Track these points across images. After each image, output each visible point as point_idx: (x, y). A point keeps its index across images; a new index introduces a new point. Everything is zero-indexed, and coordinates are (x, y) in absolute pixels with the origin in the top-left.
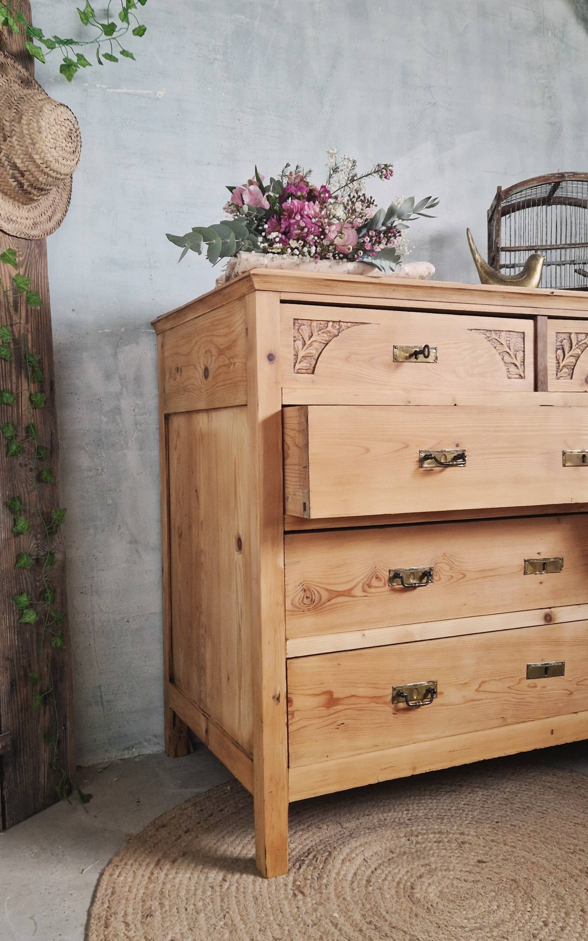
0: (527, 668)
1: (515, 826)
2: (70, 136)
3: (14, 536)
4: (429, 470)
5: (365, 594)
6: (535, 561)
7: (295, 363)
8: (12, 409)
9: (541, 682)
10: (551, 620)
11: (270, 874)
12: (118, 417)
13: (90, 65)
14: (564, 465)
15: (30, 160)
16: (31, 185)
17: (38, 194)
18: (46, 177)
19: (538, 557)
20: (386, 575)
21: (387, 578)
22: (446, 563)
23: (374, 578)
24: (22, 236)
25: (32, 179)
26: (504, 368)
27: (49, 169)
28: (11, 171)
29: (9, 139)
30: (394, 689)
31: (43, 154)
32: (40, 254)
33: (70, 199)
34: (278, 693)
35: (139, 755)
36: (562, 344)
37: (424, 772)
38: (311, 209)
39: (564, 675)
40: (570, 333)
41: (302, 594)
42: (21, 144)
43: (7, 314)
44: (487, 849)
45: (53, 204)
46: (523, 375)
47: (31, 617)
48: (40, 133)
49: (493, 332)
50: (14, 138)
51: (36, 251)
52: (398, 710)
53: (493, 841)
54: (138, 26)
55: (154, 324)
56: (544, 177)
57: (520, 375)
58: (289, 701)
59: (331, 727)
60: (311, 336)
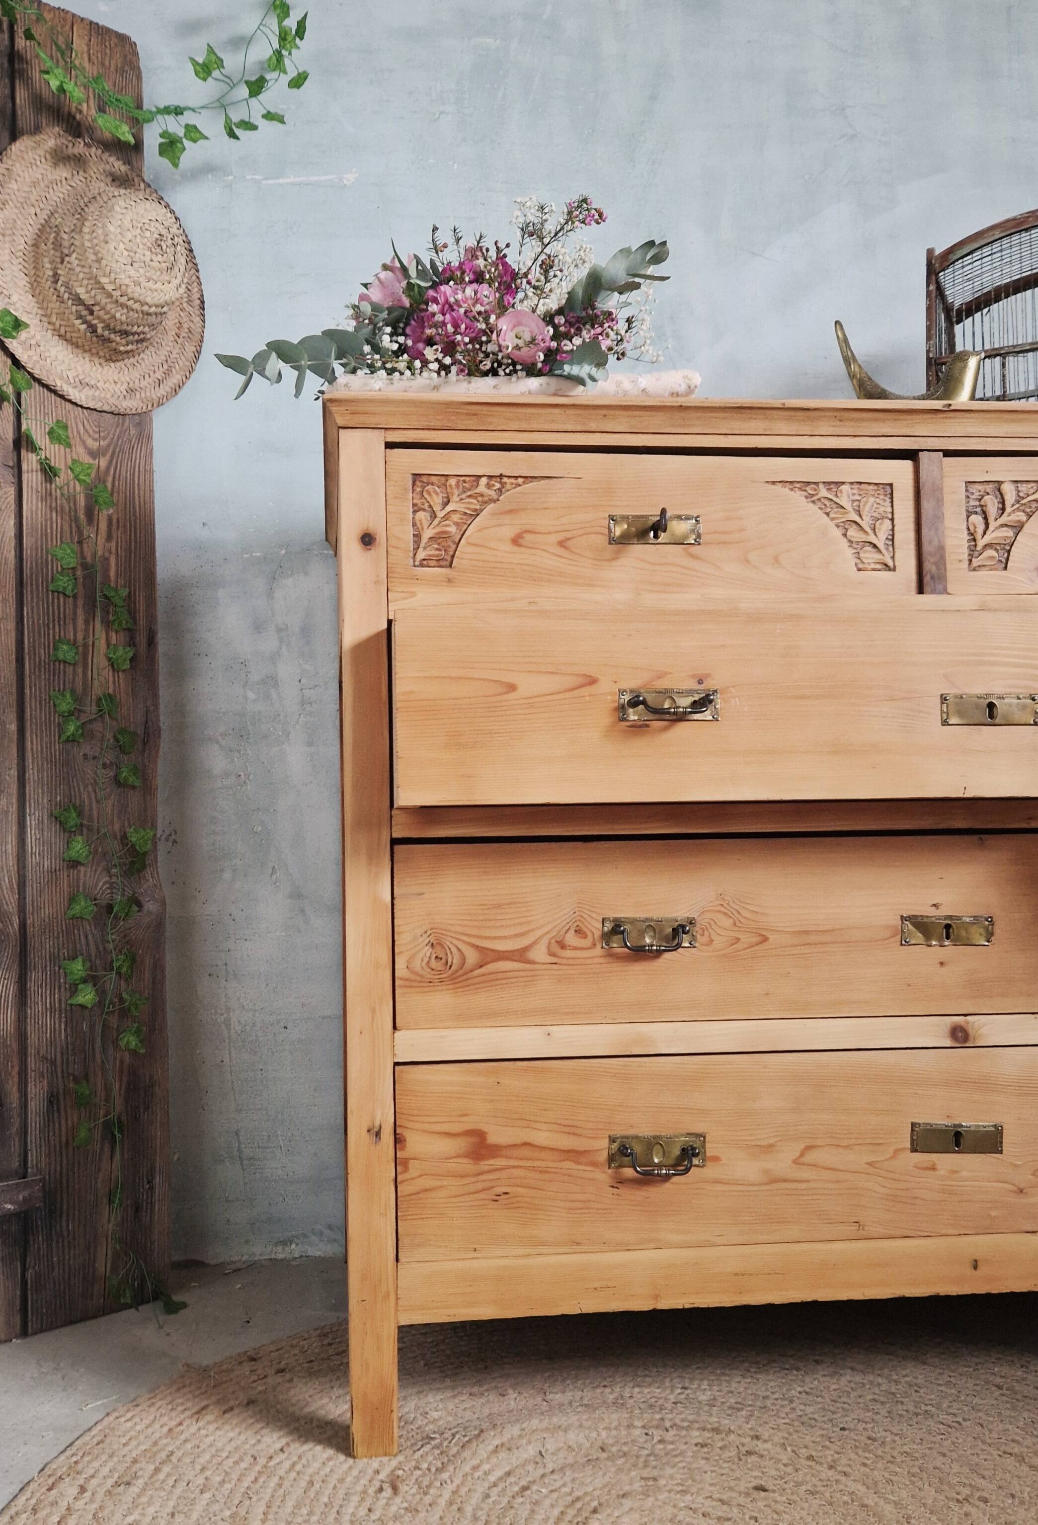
0: (912, 1130)
1: (874, 1440)
2: (159, 246)
3: (68, 867)
4: (640, 726)
5: (554, 960)
6: (925, 920)
7: (416, 549)
8: (74, 670)
9: (947, 1161)
10: (966, 1038)
11: (359, 1449)
12: (274, 692)
13: (207, 138)
14: (945, 723)
15: (97, 286)
17: (123, 341)
18: (125, 311)
19: (932, 912)
20: (596, 928)
21: (598, 934)
22: (725, 914)
23: (572, 931)
24: (106, 408)
25: (106, 317)
26: (849, 552)
27: (126, 298)
28: (74, 308)
29: (67, 259)
30: (612, 1140)
31: (113, 275)
32: (140, 435)
34: (377, 1124)
35: (301, 1256)
36: (982, 503)
37: (681, 1307)
39: (1001, 1152)
40: (1000, 483)
41: (428, 951)
42: (83, 263)
43: (74, 525)
44: (789, 1469)
45: (167, 361)
46: (891, 564)
47: (87, 996)
48: (107, 243)
49: (821, 486)
50: (74, 255)
51: (133, 432)
52: (621, 1182)
53: (810, 1458)
54: (296, 73)
57: (886, 565)
58: (398, 1140)
59: (483, 1195)
60: (446, 503)
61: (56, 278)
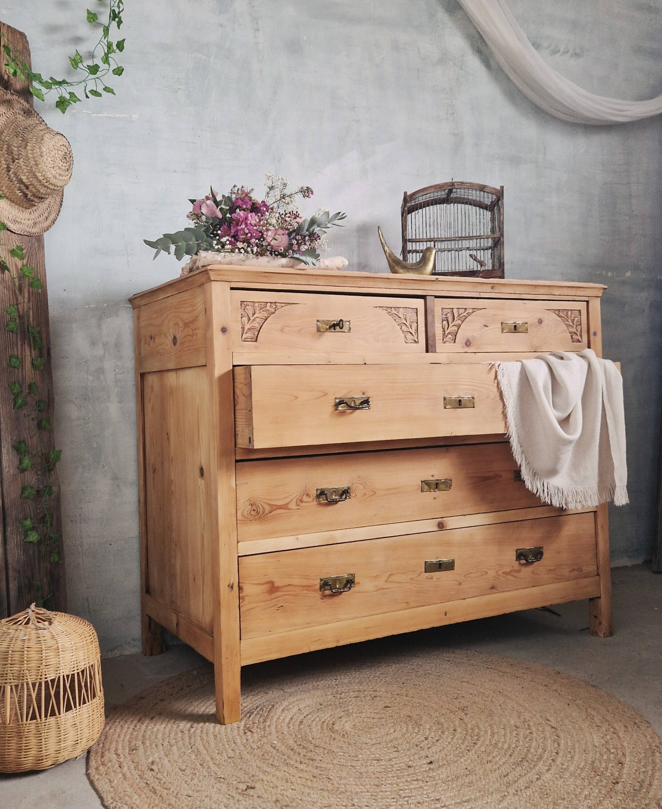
0: (425, 564)
1: (416, 685)
2: (65, 158)
3: (20, 472)
4: (343, 412)
5: (298, 507)
6: (430, 481)
7: (242, 334)
8: (18, 371)
9: (436, 575)
10: (443, 527)
11: (227, 721)
12: (101, 376)
13: (80, 101)
14: (446, 408)
15: (34, 177)
16: (34, 195)
17: (39, 201)
18: (46, 189)
19: (432, 479)
20: (314, 493)
21: (315, 495)
22: (361, 484)
23: (305, 495)
24: (25, 233)
25: (35, 191)
26: (402, 335)
27: (48, 183)
28: (18, 185)
29: (17, 161)
30: (321, 580)
31: (44, 172)
32: (39, 246)
33: (62, 201)
34: (232, 583)
35: (121, 656)
36: (447, 316)
37: (346, 644)
38: (253, 219)
39: (454, 569)
40: (453, 309)
41: (250, 507)
42: (27, 164)
43: (14, 295)
44: (393, 699)
45: (49, 207)
46: (417, 340)
47: (34, 537)
48: (42, 156)
49: (393, 308)
50: (21, 160)
51: (36, 245)
52: (324, 596)
53: (398, 694)
54: (117, 67)
55: (131, 300)
56: (439, 185)
57: (415, 341)
58: (240, 589)
59: (272, 608)
60: (254, 314)
61: (8, 169)
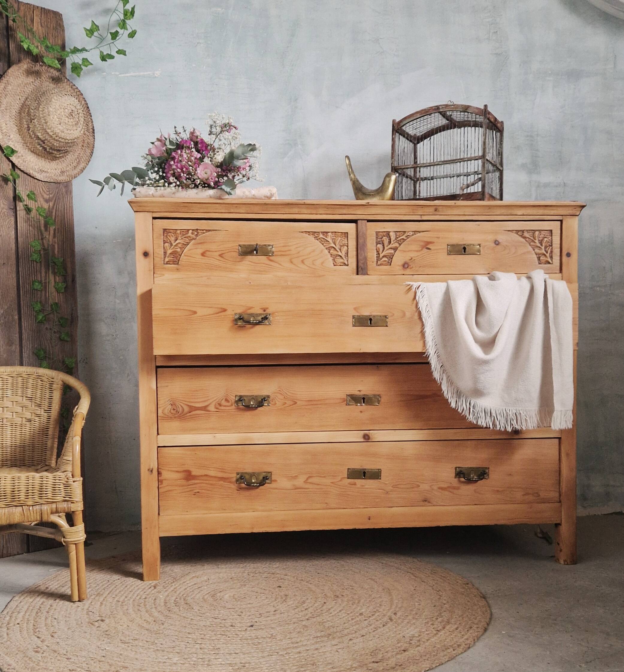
0: (348, 471)
2: (71, 115)
4: (242, 327)
5: (217, 410)
6: (356, 396)
7: (165, 258)
8: (41, 293)
9: (360, 482)
10: (369, 438)
12: (127, 300)
13: (93, 64)
14: (354, 326)
15: (46, 133)
18: (58, 142)
19: (358, 393)
20: (233, 399)
21: (233, 401)
22: (281, 394)
23: (224, 400)
25: (50, 145)
26: (331, 259)
27: (58, 138)
28: (37, 141)
29: (33, 121)
30: (238, 474)
31: (52, 129)
32: (67, 191)
34: (151, 468)
36: (382, 240)
39: (380, 479)
40: (389, 232)
41: (170, 407)
42: (40, 123)
43: (39, 232)
45: (78, 158)
46: (346, 263)
48: (49, 115)
49: (320, 233)
50: (36, 120)
51: (64, 190)
52: (240, 488)
54: (131, 31)
58: (159, 474)
59: (189, 493)
60: (176, 240)
61: (29, 128)
